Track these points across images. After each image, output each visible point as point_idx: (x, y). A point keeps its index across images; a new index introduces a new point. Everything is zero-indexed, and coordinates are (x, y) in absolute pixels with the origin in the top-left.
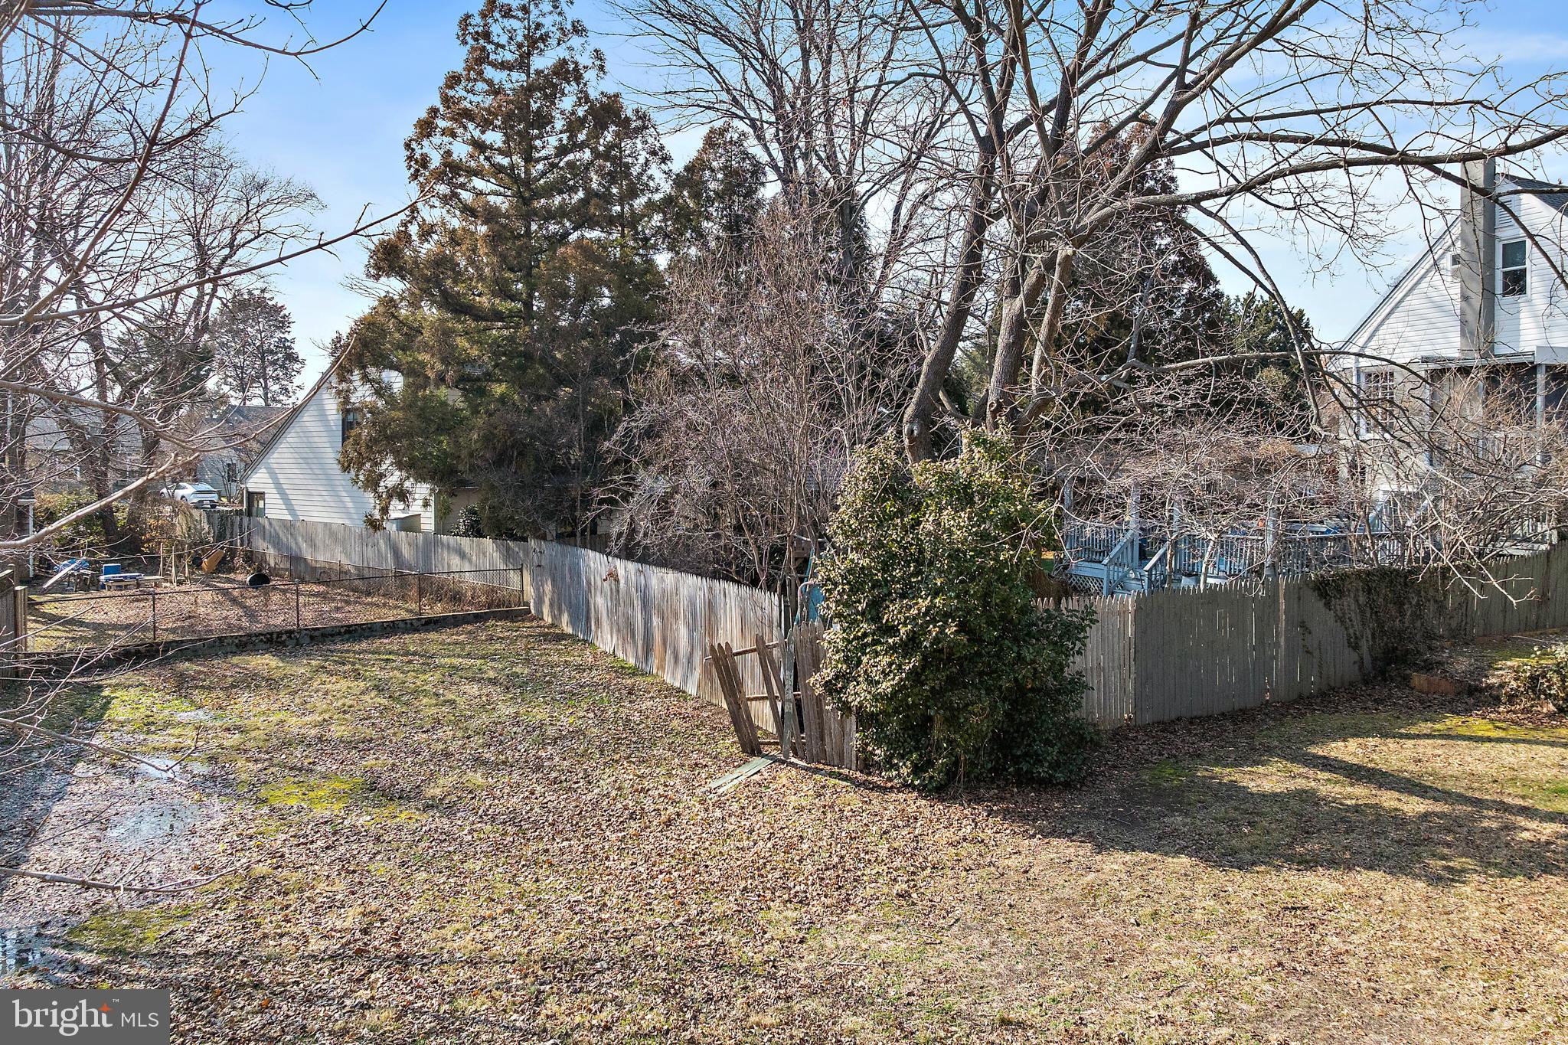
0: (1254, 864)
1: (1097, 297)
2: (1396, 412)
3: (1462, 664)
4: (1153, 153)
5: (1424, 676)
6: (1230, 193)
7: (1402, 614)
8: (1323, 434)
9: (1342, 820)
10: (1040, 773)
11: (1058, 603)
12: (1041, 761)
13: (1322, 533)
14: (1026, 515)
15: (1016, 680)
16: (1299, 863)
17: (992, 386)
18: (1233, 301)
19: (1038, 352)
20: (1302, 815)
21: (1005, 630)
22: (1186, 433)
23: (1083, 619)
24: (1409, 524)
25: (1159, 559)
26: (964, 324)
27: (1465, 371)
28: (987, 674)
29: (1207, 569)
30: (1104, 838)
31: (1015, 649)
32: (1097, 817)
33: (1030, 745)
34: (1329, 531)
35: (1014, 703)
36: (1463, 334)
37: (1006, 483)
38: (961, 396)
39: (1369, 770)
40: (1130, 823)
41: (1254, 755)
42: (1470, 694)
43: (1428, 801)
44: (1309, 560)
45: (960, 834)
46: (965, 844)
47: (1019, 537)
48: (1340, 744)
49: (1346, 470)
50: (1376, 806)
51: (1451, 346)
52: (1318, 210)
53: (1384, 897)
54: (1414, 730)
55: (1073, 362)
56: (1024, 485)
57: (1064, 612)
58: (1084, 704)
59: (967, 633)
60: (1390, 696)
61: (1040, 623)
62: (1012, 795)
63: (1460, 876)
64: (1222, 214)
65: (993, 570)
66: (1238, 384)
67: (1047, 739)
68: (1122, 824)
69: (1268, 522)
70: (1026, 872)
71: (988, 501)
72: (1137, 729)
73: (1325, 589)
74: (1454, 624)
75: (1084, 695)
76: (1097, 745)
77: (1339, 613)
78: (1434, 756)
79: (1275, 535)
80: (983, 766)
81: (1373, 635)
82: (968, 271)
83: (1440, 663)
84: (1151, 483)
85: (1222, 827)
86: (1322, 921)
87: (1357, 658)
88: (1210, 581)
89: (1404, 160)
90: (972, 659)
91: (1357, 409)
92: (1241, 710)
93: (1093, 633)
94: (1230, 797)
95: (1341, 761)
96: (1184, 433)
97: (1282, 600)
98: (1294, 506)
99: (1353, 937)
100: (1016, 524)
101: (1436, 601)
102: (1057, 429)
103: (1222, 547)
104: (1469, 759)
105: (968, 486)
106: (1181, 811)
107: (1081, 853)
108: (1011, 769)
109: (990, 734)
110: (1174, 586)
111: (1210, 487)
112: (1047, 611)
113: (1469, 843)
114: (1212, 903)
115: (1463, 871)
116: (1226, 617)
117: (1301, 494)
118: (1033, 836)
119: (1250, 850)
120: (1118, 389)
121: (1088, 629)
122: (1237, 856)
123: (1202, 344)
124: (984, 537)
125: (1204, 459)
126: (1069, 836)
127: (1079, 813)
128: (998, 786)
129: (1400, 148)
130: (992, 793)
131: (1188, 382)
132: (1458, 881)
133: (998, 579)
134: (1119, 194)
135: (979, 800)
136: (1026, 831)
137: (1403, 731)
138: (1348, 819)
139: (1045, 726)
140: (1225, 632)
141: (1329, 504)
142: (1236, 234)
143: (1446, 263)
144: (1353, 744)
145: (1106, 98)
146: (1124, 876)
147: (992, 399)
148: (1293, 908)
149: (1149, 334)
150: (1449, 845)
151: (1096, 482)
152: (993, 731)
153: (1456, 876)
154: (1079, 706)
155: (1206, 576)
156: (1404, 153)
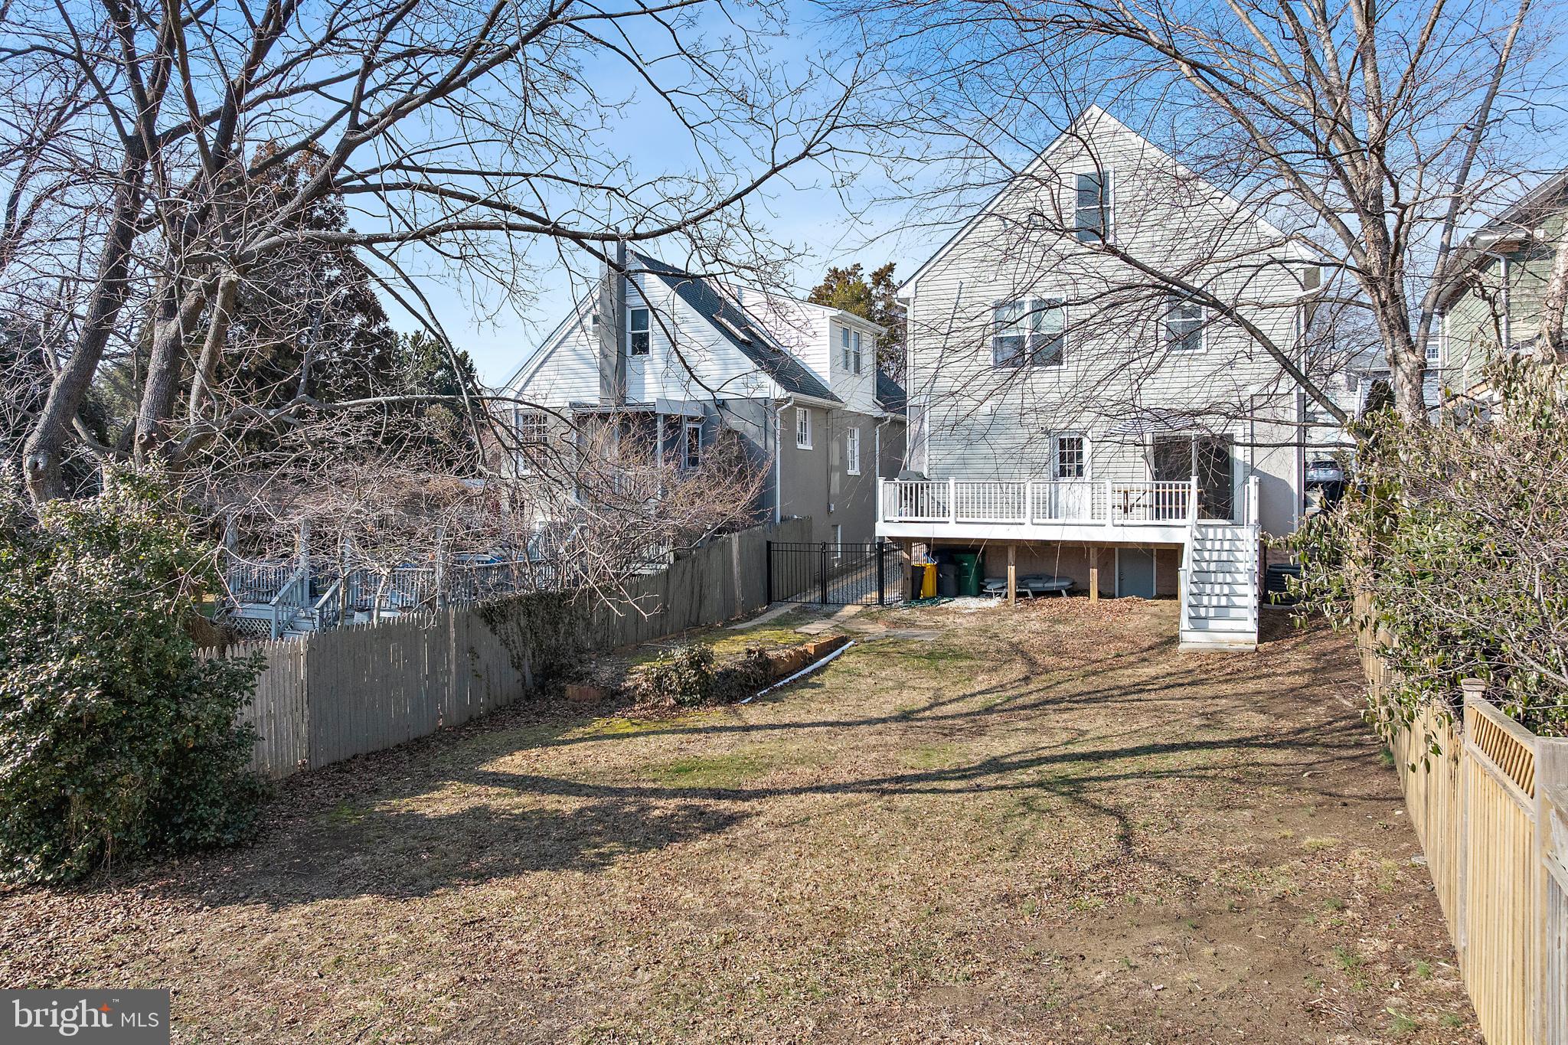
0: (434, 888)
1: (263, 327)
2: (549, 451)
3: (605, 673)
4: (325, 187)
5: (576, 687)
6: (402, 239)
7: (556, 632)
8: (489, 473)
9: (511, 829)
10: (205, 838)
11: (222, 651)
12: (206, 825)
13: (487, 562)
14: (183, 559)
15: (175, 741)
16: (475, 879)
17: (141, 418)
18: (401, 338)
19: (198, 380)
20: (476, 832)
21: (160, 687)
22: (358, 469)
23: (251, 667)
24: (560, 551)
25: (331, 596)
26: (104, 343)
27: (604, 417)
28: (140, 739)
29: (380, 602)
30: (281, 894)
31: (174, 706)
32: (272, 874)
33: (193, 810)
34: (492, 561)
35: (173, 768)
36: (602, 386)
37: (160, 524)
38: (99, 422)
39: (533, 778)
40: (309, 872)
41: (429, 781)
42: (613, 698)
43: (582, 799)
44: (477, 590)
45: (109, 926)
46: (115, 937)
47: (177, 584)
48: (508, 758)
49: (507, 504)
50: (542, 811)
51: (591, 394)
52: (481, 263)
53: (549, 893)
54: (569, 736)
55: (237, 394)
56: (181, 525)
57: (230, 661)
58: (254, 756)
59: (112, 695)
60: (549, 708)
61: (203, 676)
62: (173, 869)
63: (609, 859)
64: (393, 258)
65: (144, 622)
66: (409, 422)
67: (214, 800)
68: (299, 875)
69: (438, 555)
70: (193, 950)
71: (137, 545)
72: (313, 773)
73: (491, 616)
74: (598, 639)
75: (253, 747)
76: (270, 798)
77: (504, 637)
78: (586, 756)
79: (445, 567)
80: (136, 843)
81: (533, 654)
82: (111, 287)
83: (588, 673)
84: (322, 520)
85: (402, 858)
86: (498, 929)
87: (520, 677)
88: (383, 614)
89: (556, 231)
90: (118, 725)
91: (518, 449)
92: (415, 739)
93: (262, 680)
94: (408, 827)
95: (509, 775)
96: (354, 469)
97: (452, 629)
98: (462, 539)
99: (525, 936)
100: (172, 569)
101: (584, 619)
102: (219, 465)
103: (394, 582)
104: (613, 755)
105: (113, 528)
106: (360, 850)
107: (256, 915)
108: (172, 840)
109: (144, 807)
110: (347, 622)
111: (382, 523)
112: (210, 661)
113: (615, 828)
114: (395, 936)
115: (612, 854)
116: (399, 651)
117: (468, 528)
118: (200, 909)
119: (430, 876)
120: (288, 425)
121: (257, 676)
122: (418, 884)
123: (373, 382)
124: (133, 585)
125: (376, 495)
126: (242, 901)
127: (252, 873)
128: (156, 862)
129: (553, 220)
130: (147, 871)
131: (359, 418)
132: (608, 864)
133: (151, 632)
134: (289, 224)
135: (131, 882)
136: (191, 905)
137: (560, 738)
138: (517, 828)
139: (210, 785)
140: (399, 666)
141: (492, 535)
142: (407, 280)
143: (588, 321)
144: (518, 757)
145: (272, 118)
146: (304, 930)
147: (141, 430)
148: (471, 922)
149: (319, 367)
150: (599, 834)
151: (264, 521)
152: (148, 802)
153: (606, 859)
154: (249, 760)
155: (379, 610)
156: (555, 225)
